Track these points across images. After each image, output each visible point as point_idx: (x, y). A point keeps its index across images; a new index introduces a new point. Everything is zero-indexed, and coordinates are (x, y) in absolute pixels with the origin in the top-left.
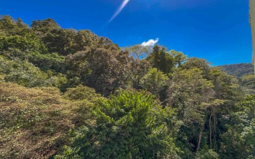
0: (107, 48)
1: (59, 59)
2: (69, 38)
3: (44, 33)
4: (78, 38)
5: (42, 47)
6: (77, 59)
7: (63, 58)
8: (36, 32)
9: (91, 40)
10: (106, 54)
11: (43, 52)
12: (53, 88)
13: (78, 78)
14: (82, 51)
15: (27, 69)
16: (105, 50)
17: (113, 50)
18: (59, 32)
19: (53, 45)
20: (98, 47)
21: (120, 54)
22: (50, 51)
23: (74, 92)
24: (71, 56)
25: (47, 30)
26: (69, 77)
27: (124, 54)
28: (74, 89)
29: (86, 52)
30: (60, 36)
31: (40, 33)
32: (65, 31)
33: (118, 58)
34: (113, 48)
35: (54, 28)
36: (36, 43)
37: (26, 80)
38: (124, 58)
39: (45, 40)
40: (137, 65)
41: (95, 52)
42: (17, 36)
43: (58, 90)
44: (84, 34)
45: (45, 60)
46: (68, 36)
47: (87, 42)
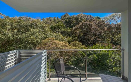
0: (90, 21)
1: (69, 30)
2: (73, 20)
3: (65, 20)
4: (77, 19)
5: (64, 26)
6: (76, 29)
7: (71, 30)
8: (62, 21)
9: (83, 18)
10: (90, 25)
11: (64, 28)
12: (66, 42)
13: (77, 38)
14: (78, 25)
15: (60, 36)
16: (89, 23)
17: (94, 22)
18: (69, 18)
19: (67, 25)
20: (86, 22)
21: (99, 23)
22: (67, 27)
23: (73, 44)
24: (73, 29)
25: (65, 18)
26: (73, 37)
27: (102, 22)
28: (73, 42)
29: (80, 25)
30: (69, 20)
31: (63, 20)
32: (71, 17)
33: (97, 26)
34: (94, 21)
35: (68, 17)
36: (62, 25)
37: (59, 39)
38: (102, 25)
39: (65, 23)
40: (112, 28)
41: (84, 25)
42: (57, 24)
43: (67, 43)
44: (79, 16)
45: (65, 31)
46: (73, 19)
47: (81, 20)
